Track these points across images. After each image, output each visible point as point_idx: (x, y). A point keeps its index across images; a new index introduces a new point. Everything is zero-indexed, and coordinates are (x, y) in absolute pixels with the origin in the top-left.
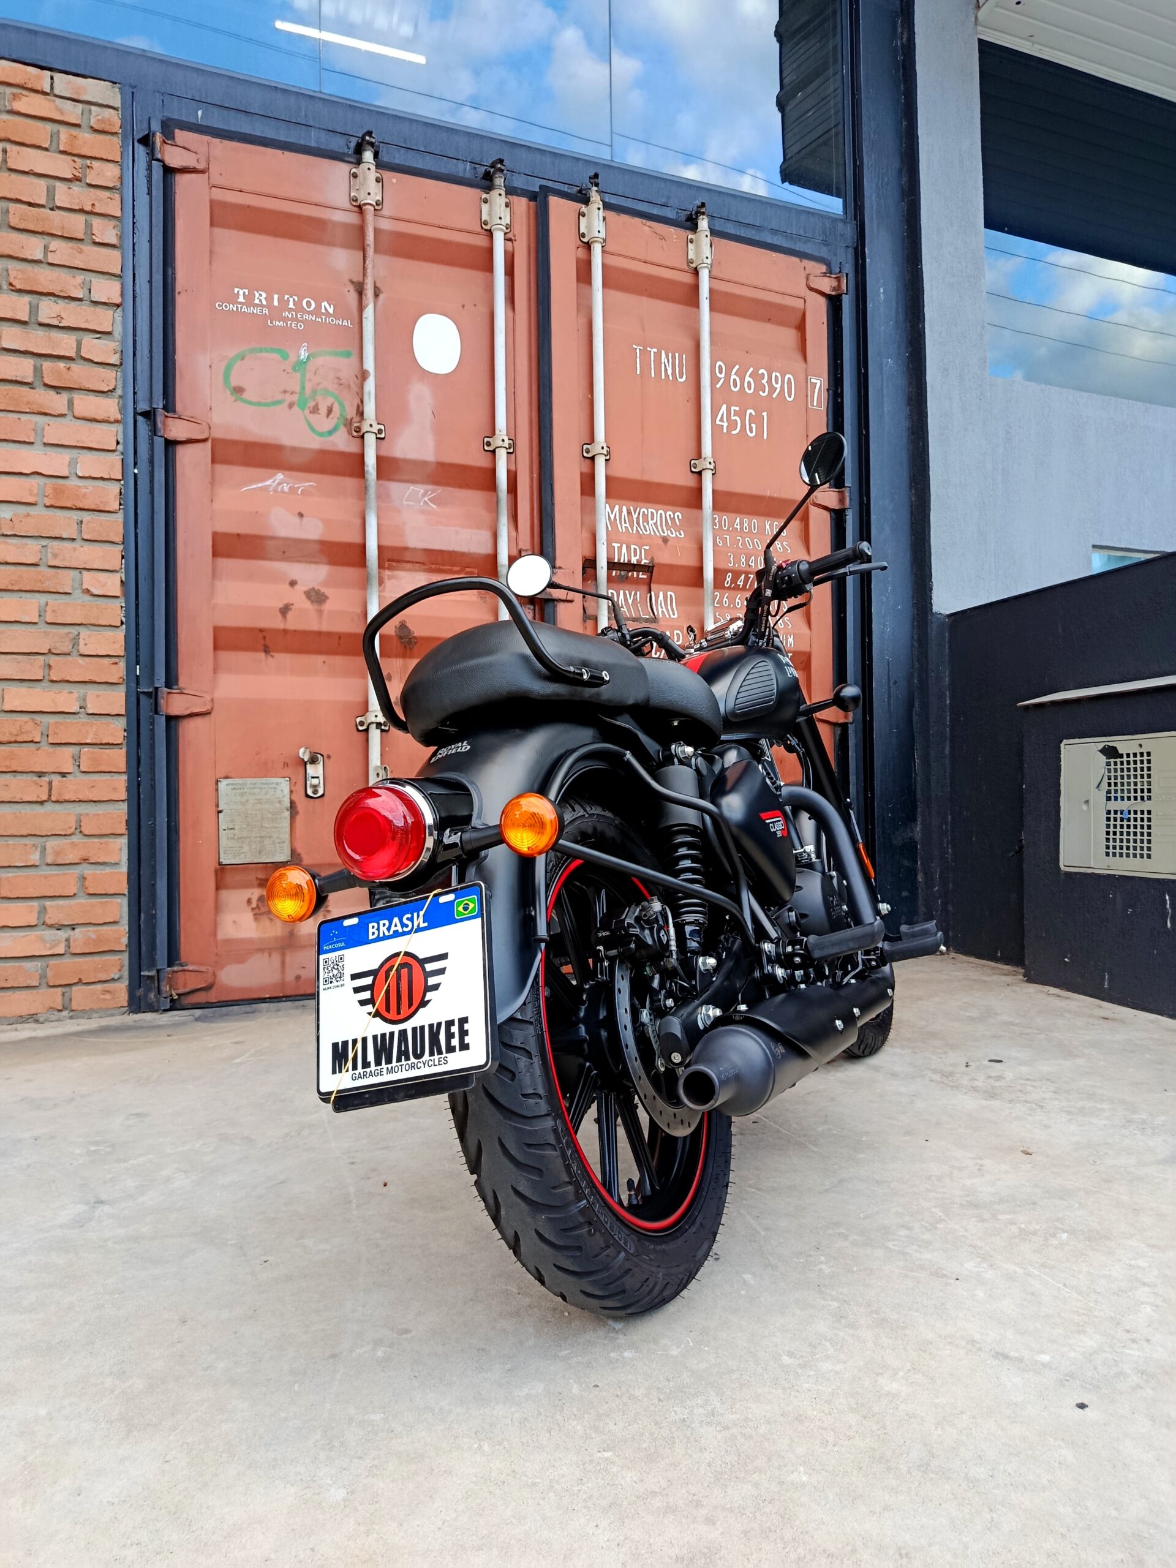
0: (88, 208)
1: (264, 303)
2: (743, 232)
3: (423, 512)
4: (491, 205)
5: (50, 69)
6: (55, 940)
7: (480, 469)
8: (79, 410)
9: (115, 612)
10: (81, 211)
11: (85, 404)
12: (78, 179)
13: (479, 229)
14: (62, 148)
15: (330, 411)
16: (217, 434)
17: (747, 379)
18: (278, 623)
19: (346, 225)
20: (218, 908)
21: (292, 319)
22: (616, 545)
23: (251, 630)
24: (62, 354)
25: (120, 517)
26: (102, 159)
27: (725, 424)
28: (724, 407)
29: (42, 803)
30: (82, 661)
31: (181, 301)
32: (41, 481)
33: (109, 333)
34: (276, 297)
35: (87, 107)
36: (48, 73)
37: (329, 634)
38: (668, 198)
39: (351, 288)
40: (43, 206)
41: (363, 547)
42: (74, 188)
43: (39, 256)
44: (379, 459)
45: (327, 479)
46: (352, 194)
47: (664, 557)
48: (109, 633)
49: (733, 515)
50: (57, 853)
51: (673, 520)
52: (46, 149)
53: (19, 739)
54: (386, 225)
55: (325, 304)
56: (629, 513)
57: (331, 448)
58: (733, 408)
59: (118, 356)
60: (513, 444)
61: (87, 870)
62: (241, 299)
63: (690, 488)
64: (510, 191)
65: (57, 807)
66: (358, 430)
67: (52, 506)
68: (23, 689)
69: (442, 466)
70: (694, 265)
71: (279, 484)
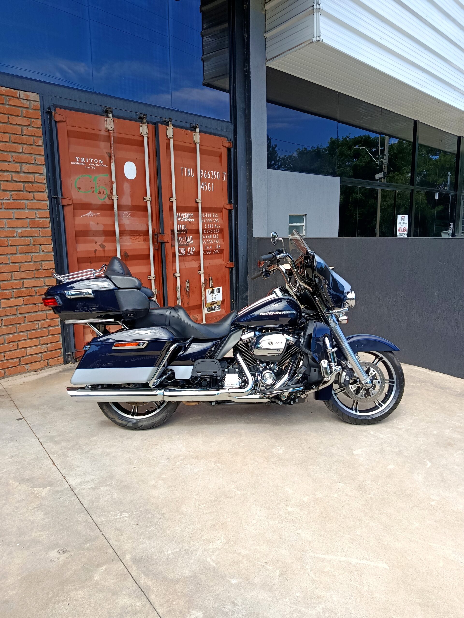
0: (33, 135)
1: (84, 161)
2: (206, 130)
3: (128, 219)
4: (143, 128)
5: (18, 90)
6: (43, 348)
7: (143, 206)
8: (36, 198)
9: (52, 255)
10: (31, 135)
11: (38, 195)
12: (29, 125)
13: (140, 135)
14: (24, 116)
15: (103, 192)
16: (74, 202)
17: (208, 174)
18: (93, 255)
19: (104, 136)
20: (84, 334)
21: (92, 166)
22: (179, 225)
23: (87, 257)
24: (30, 181)
25: (50, 229)
26: (36, 118)
27: (203, 188)
28: (203, 183)
29: (37, 312)
30: (44, 271)
31: (62, 162)
32: (28, 220)
33: (42, 173)
34: (87, 159)
35: (30, 101)
36: (18, 91)
37: (107, 257)
38: (187, 120)
39: (106, 155)
40: (20, 135)
41: (115, 231)
42: (29, 128)
43: (21, 151)
44: (118, 205)
45: (102, 211)
46: (106, 126)
47: (190, 227)
48: (51, 262)
49: (205, 213)
50: (43, 325)
51: (191, 216)
52: (20, 116)
53: (29, 295)
54: (116, 135)
55: (100, 160)
56: (181, 215)
57: (104, 204)
58: (205, 183)
59: (45, 180)
60: (151, 199)
61: (50, 328)
62: (78, 161)
63: (195, 207)
64: (148, 122)
65: (41, 313)
66: (111, 198)
67: (32, 227)
68: (28, 280)
69: (133, 206)
70: (195, 142)
71: (91, 214)
